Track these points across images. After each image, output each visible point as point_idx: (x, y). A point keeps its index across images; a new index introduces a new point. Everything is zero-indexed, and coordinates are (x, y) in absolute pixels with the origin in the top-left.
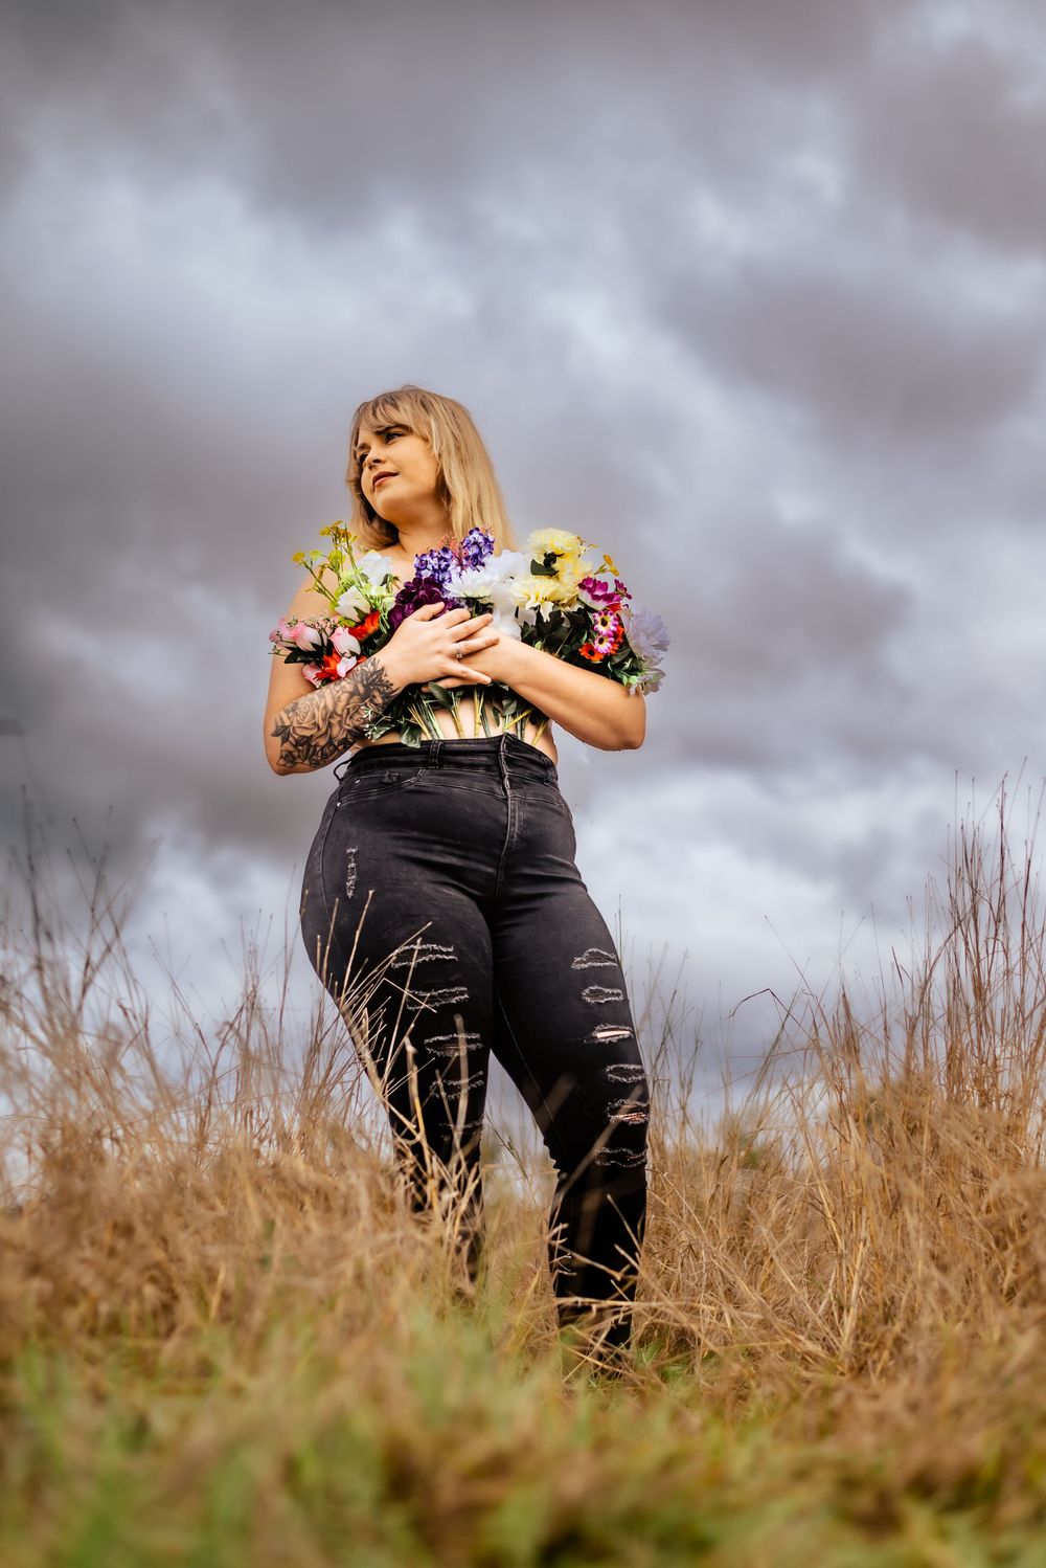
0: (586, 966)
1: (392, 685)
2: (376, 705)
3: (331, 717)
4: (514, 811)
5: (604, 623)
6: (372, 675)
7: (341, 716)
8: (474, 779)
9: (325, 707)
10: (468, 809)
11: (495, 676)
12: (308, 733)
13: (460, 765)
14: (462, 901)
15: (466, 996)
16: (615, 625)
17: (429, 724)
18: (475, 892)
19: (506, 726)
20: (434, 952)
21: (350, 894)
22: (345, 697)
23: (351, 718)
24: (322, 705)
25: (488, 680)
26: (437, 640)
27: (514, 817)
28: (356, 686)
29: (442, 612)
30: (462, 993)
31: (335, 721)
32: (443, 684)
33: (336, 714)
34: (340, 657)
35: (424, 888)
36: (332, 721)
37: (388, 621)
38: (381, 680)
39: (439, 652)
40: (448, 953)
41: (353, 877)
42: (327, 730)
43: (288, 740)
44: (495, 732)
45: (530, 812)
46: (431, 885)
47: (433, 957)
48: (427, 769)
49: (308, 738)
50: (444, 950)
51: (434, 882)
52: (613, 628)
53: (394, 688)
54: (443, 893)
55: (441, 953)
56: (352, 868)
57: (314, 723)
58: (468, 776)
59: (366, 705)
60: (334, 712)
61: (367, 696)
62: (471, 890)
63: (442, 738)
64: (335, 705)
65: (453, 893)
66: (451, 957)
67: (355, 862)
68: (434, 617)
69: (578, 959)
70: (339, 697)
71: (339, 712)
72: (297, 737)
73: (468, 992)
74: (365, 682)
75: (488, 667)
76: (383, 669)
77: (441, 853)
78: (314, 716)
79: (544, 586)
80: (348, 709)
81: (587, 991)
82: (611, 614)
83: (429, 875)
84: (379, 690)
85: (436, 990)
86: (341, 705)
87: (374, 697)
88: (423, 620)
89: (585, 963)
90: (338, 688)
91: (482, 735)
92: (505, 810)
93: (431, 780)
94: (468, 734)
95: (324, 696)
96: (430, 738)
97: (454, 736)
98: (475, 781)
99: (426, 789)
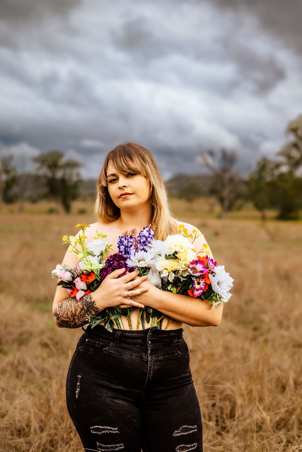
0: (179, 435)
1: (98, 308)
2: (92, 314)
3: (74, 316)
4: (150, 367)
5: (199, 283)
6: (90, 303)
7: (78, 316)
8: (134, 351)
9: (72, 311)
10: (129, 367)
11: (146, 305)
12: (66, 320)
13: (128, 343)
14: (124, 405)
15: (123, 447)
16: (203, 285)
17: (117, 321)
18: (131, 400)
19: (152, 323)
20: (108, 430)
21: (77, 396)
22: (79, 309)
23: (82, 318)
24: (71, 311)
25: (143, 306)
26: (118, 290)
27: (150, 370)
28: (83, 306)
29: (124, 274)
30: (121, 446)
31: (76, 318)
32: (122, 307)
33: (76, 315)
34: (78, 291)
35: (107, 400)
36: (75, 317)
37: (100, 276)
38: (93, 306)
39: (120, 296)
40: (115, 431)
41: (78, 389)
42: (73, 320)
43: (59, 319)
44: (147, 326)
45: (159, 365)
46: (110, 399)
47: (108, 432)
48: (114, 343)
49: (66, 321)
50: (113, 429)
51: (112, 397)
52: (203, 286)
53: (99, 309)
54: (116, 402)
55: (112, 430)
56: (78, 385)
57: (68, 317)
58: (131, 349)
59: (88, 314)
60: (75, 315)
61: (88, 311)
62: (129, 400)
63: (123, 329)
64: (76, 311)
65: (120, 402)
66: (116, 432)
67: (80, 382)
68: (119, 277)
69: (176, 431)
70: (77, 309)
71: (77, 315)
72: (62, 320)
73: (124, 446)
74: (87, 306)
75: (143, 301)
76: (94, 302)
77: (117, 384)
78: (68, 313)
79: (172, 265)
80: (81, 314)
81: (178, 447)
82: (202, 280)
83: (110, 394)
84: (93, 310)
85: (109, 445)
86: (78, 312)
87: (91, 312)
88: (114, 278)
89: (179, 433)
90: (77, 305)
91: (141, 328)
92: (146, 367)
93: (115, 350)
94: (134, 328)
95: (71, 306)
96: (117, 329)
97: (127, 328)
98: (134, 352)
99: (112, 355)
